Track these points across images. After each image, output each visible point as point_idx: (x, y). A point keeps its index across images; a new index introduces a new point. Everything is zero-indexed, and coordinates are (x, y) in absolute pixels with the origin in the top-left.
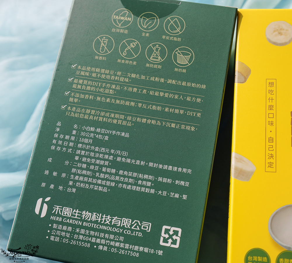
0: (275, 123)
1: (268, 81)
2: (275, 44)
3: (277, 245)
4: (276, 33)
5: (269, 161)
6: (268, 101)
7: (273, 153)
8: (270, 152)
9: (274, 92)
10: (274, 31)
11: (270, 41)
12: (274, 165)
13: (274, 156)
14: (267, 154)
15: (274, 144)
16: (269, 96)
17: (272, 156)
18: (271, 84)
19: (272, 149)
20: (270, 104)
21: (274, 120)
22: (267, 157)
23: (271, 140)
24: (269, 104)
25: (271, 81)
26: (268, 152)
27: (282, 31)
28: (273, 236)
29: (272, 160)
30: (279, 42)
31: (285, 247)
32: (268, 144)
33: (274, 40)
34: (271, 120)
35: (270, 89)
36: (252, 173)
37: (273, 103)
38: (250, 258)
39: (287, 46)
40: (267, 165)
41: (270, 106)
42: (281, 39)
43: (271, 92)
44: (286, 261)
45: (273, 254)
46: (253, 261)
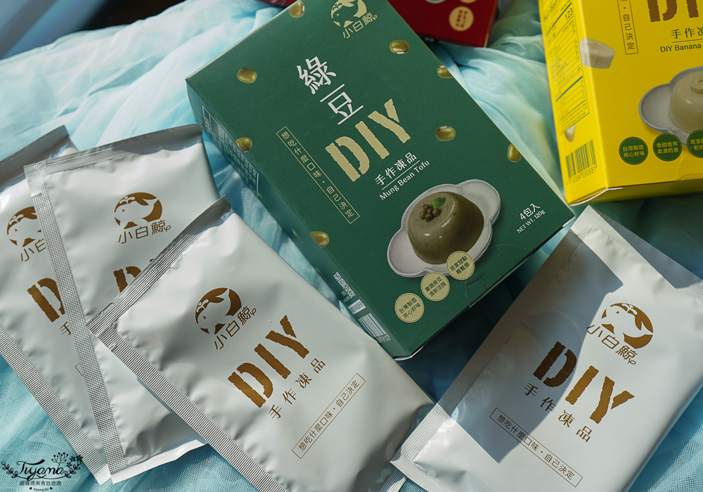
3: (652, 130)
5: (628, 42)
7: (632, 32)
8: (628, 32)
12: (635, 46)
13: (633, 35)
14: (625, 35)
15: (630, 22)
17: (630, 36)
19: (629, 28)
22: (626, 38)
23: (626, 17)
26: (625, 32)
28: (646, 121)
29: (631, 41)
31: (661, 131)
32: (624, 22)
36: (611, 58)
38: (625, 149)
40: (627, 47)
44: (664, 144)
45: (649, 140)
46: (629, 152)
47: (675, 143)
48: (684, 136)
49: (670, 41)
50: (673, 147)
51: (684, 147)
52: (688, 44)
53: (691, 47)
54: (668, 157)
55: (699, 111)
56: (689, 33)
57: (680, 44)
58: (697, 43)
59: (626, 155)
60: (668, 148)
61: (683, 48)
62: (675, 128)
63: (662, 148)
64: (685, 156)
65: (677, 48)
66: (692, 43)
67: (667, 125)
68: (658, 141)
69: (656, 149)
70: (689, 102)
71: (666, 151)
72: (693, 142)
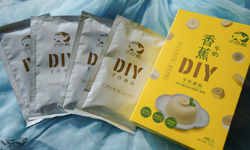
0: (175, 60)
1: (179, 42)
2: (189, 27)
3: (156, 108)
4: (191, 23)
5: (167, 75)
6: (176, 50)
7: (170, 72)
8: (168, 72)
9: (180, 48)
10: (191, 22)
11: (187, 26)
12: (168, 77)
13: (170, 73)
14: (167, 72)
15: (171, 69)
16: (177, 48)
17: (168, 73)
18: (180, 44)
19: (170, 70)
20: (177, 52)
21: (175, 59)
22: (166, 73)
23: (171, 67)
25: (181, 43)
26: (167, 71)
27: (194, 23)
28: (156, 104)
29: (168, 75)
30: (191, 27)
31: (159, 110)
32: (169, 68)
33: (189, 26)
34: (174, 58)
35: (179, 46)
36: (157, 77)
37: (178, 52)
38: (143, 110)
39: (194, 30)
40: (165, 76)
41: (176, 53)
42: (192, 26)
43: (179, 47)
44: (158, 116)
45: (153, 111)
46: (144, 112)
47: (162, 117)
48: (166, 117)
49: (181, 81)
50: (160, 118)
51: (164, 121)
52: (187, 85)
53: (187, 87)
54: (157, 121)
55: (177, 111)
56: (189, 82)
57: (184, 84)
58: (190, 86)
59: (143, 112)
60: (158, 117)
61: (184, 86)
62: (165, 112)
63: (156, 117)
64: (163, 124)
65: (182, 85)
66: (188, 86)
67: (163, 110)
68: (157, 113)
69: (154, 116)
70: (175, 105)
71: (157, 118)
72: (168, 120)
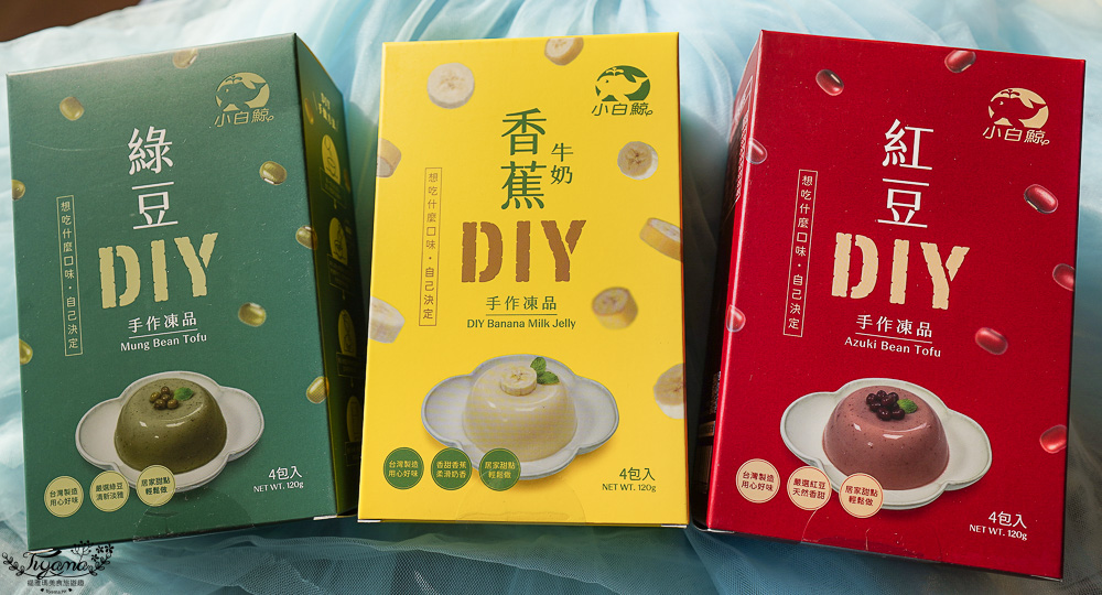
0: (437, 243)
1: (429, 171)
2: (443, 105)
3: (434, 440)
4: (446, 85)
5: (426, 307)
6: (427, 206)
7: (433, 294)
8: (428, 293)
9: (438, 191)
10: (442, 82)
11: (433, 100)
12: (434, 314)
13: (435, 298)
14: (423, 297)
15: (434, 279)
16: (429, 197)
17: (430, 300)
18: (434, 177)
19: (431, 288)
20: (431, 211)
21: (435, 238)
22: (423, 301)
23: (430, 272)
24: (428, 211)
25: (434, 171)
26: (424, 292)
27: (455, 82)
28: (428, 427)
29: (430, 306)
30: (448, 101)
31: (446, 443)
32: (425, 279)
33: (440, 99)
34: (430, 238)
35: (432, 185)
36: (399, 329)
37: (436, 211)
38: (392, 464)
39: (462, 108)
40: (423, 314)
41: (430, 215)
42: (453, 96)
43: (433, 190)
44: (448, 464)
45: (428, 455)
46: (396, 469)
47: (463, 464)
48: (477, 455)
49: (482, 312)
50: (459, 470)
51: (475, 471)
52: (507, 319)
53: (510, 325)
54: (450, 483)
55: (505, 420)
56: (511, 305)
57: (496, 319)
58: (519, 319)
59: (392, 473)
60: (451, 470)
61: (498, 325)
62: (466, 442)
63: (443, 470)
64: (474, 484)
65: (491, 324)
66: (513, 319)
67: (457, 435)
68: (439, 457)
69: (434, 469)
70: (492, 405)
71: (448, 474)
72: (488, 465)
